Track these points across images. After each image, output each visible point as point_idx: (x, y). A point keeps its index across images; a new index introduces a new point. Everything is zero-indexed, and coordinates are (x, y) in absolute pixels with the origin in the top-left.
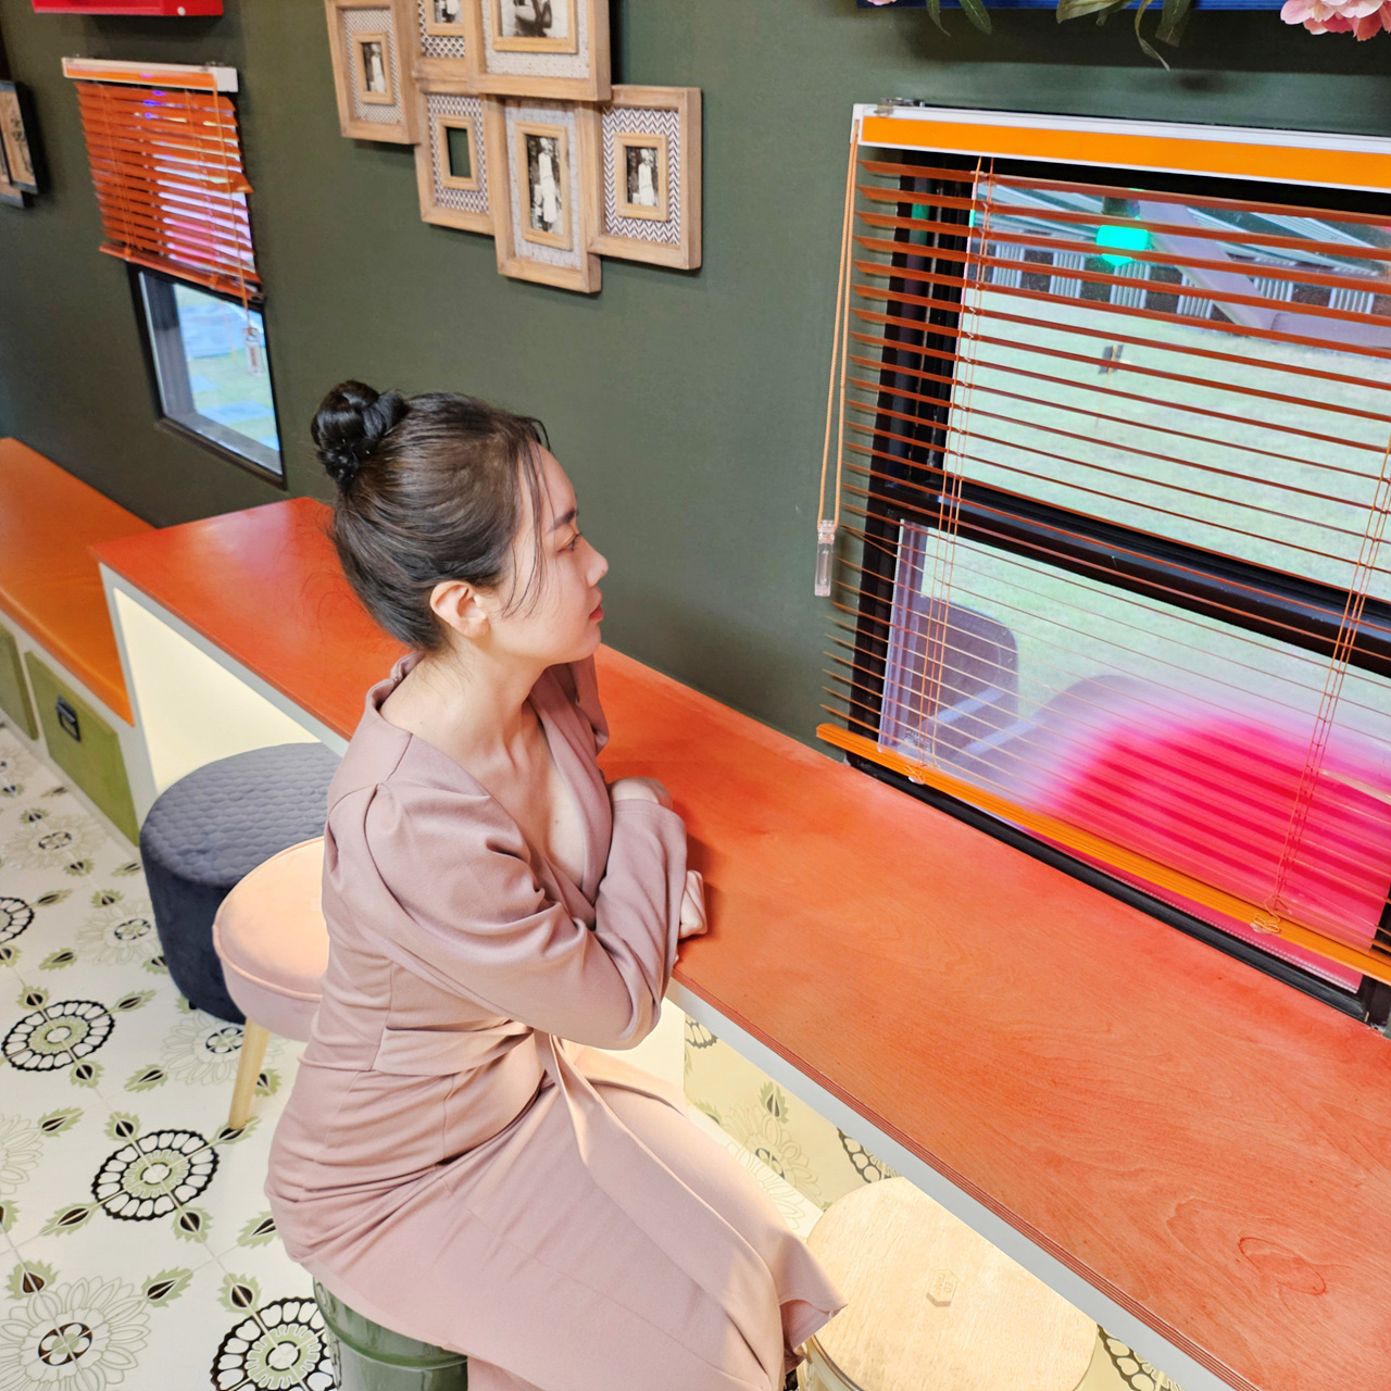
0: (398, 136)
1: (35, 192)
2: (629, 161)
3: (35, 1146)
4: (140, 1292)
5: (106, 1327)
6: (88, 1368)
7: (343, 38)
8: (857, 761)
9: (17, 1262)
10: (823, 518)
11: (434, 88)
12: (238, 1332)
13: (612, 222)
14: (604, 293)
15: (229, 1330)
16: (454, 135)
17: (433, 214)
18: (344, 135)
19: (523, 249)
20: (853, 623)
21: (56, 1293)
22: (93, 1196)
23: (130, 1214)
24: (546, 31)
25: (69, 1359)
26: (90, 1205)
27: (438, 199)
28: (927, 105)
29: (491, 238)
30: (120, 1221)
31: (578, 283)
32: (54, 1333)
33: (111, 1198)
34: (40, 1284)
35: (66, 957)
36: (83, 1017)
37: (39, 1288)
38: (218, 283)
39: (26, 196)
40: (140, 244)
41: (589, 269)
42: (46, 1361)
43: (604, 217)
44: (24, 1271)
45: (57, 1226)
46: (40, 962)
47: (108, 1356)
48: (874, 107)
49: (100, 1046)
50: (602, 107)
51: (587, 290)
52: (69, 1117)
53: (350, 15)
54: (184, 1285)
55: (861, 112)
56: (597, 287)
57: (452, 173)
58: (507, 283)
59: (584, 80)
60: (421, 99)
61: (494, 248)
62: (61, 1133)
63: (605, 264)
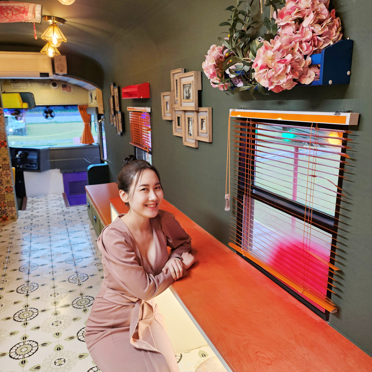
0: (170, 119)
1: (122, 132)
2: (202, 122)
3: (70, 323)
4: (78, 356)
5: (69, 361)
6: (62, 368)
7: (164, 101)
8: (238, 253)
9: (58, 344)
10: (227, 193)
11: (176, 109)
12: (93, 369)
13: (200, 134)
14: (199, 148)
15: (91, 368)
16: (179, 118)
17: (175, 134)
18: (163, 119)
19: (187, 140)
20: (236, 219)
21: (62, 352)
22: (77, 335)
23: (82, 340)
24: (190, 98)
25: (59, 365)
26: (75, 337)
27: (176, 131)
28: (243, 109)
29: (182, 137)
30: (80, 341)
31: (194, 146)
32: (59, 359)
33: (80, 336)
34: (60, 349)
35: (91, 287)
36: (89, 299)
37: (60, 350)
38: (145, 149)
39: (121, 133)
40: (136, 142)
41: (195, 143)
42: (55, 364)
43: (198, 133)
44: (58, 346)
45: (68, 339)
46: (86, 287)
47: (67, 366)
48: (232, 109)
49: (90, 306)
50: (198, 112)
51: (195, 147)
52: (79, 318)
53: (165, 97)
54: (86, 356)
55: (231, 110)
56: (197, 147)
57: (178, 126)
58: (186, 147)
59: (193, 107)
60: (174, 112)
61: (182, 139)
62: (76, 321)
63: (199, 142)
